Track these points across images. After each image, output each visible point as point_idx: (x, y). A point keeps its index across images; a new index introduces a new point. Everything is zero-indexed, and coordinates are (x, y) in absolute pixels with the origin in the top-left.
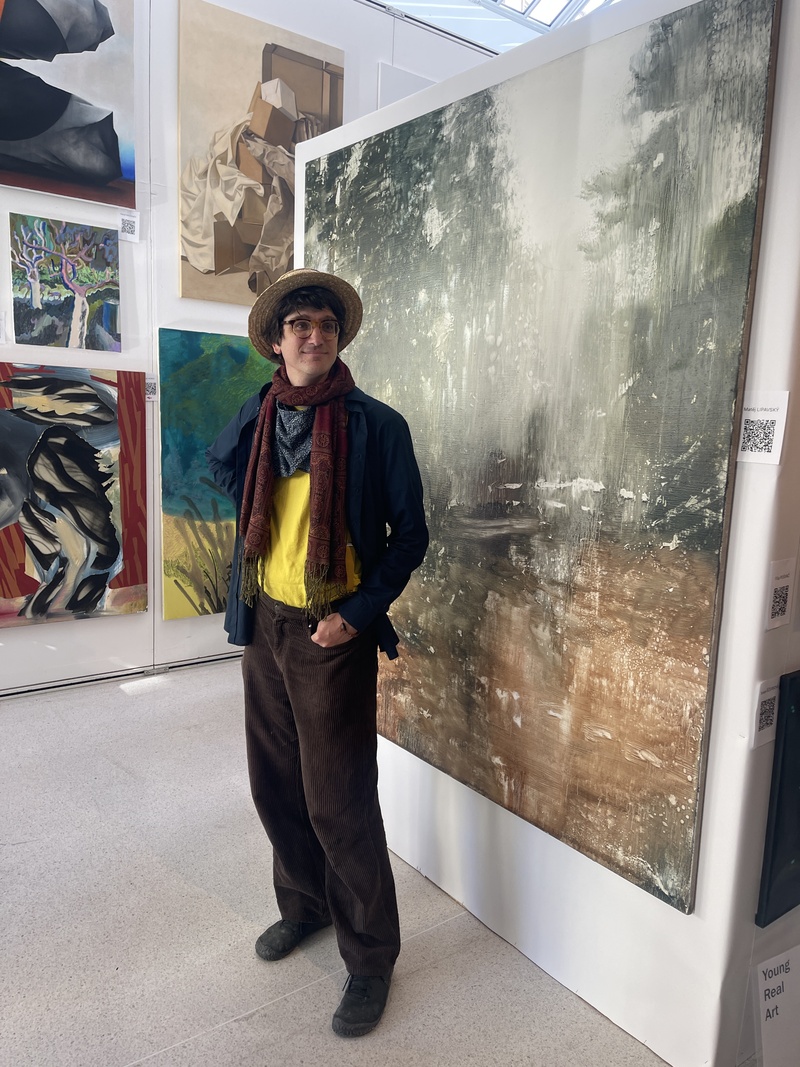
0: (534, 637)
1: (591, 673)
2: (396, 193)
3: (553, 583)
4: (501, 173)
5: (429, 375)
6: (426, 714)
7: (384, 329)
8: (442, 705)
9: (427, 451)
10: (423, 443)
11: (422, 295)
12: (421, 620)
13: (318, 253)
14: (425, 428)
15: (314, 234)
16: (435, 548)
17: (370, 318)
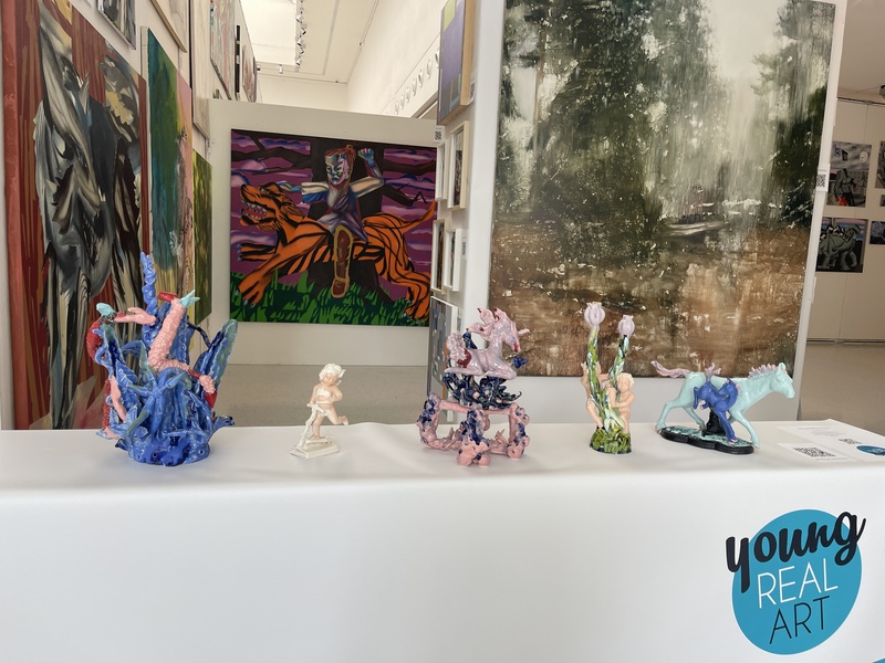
0: (719, 283)
1: (752, 292)
2: (616, 14)
3: (732, 252)
4: (704, 32)
5: (645, 138)
6: (637, 348)
7: (601, 103)
8: (652, 338)
9: (642, 185)
10: (638, 180)
11: (640, 88)
12: (634, 292)
13: (525, 30)
14: (641, 171)
15: (518, 13)
16: (649, 246)
17: (587, 93)
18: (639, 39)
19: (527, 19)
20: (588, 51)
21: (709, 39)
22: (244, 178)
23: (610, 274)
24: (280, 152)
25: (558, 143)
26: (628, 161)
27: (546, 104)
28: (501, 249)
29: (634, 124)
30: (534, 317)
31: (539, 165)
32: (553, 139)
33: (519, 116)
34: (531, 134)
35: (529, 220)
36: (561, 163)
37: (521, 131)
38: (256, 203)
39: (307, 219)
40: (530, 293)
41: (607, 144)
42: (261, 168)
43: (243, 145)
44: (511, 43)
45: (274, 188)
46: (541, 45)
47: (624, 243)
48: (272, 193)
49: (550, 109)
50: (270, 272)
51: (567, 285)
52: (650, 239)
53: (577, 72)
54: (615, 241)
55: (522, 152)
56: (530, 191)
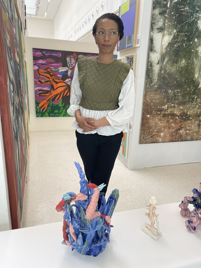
2: (190, 12)
5: (196, 59)
6: (188, 132)
7: (183, 46)
8: (193, 128)
9: (194, 76)
10: (193, 74)
11: (196, 40)
12: (188, 113)
13: (159, 18)
14: (194, 71)
15: (157, 11)
16: (194, 97)
17: (179, 42)
18: (197, 22)
19: (160, 14)
20: (180, 26)
22: (38, 66)
23: (181, 107)
24: (50, 57)
25: (168, 61)
26: (190, 67)
27: (164, 47)
28: (147, 101)
29: (193, 54)
30: (157, 124)
31: (160, 70)
32: (166, 60)
33: (155, 51)
34: (159, 58)
35: (156, 90)
36: (168, 69)
37: (155, 57)
38: (43, 75)
39: (61, 81)
40: (156, 115)
41: (184, 61)
42: (44, 62)
43: (37, 54)
44: (154, 23)
45: (49, 70)
46: (164, 24)
47: (186, 97)
48: (48, 72)
49: (166, 49)
50: (49, 100)
51: (168, 112)
52: (195, 94)
53: (176, 34)
54: (184, 96)
55: (156, 65)
56: (158, 80)
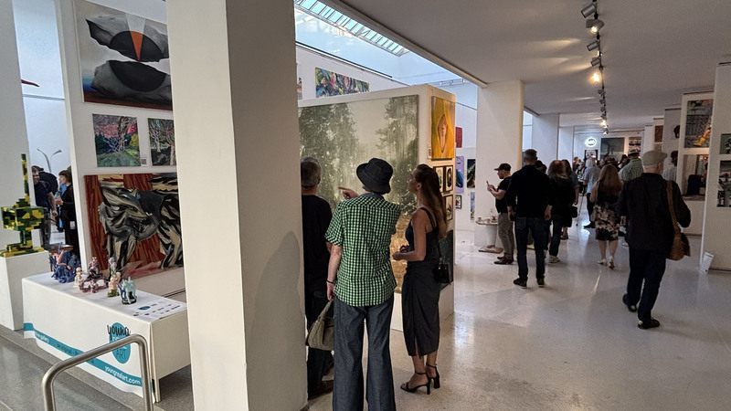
2: (316, 124)
4: (351, 124)
5: (332, 175)
9: (333, 195)
10: (331, 193)
11: (328, 153)
14: (332, 189)
18: (326, 133)
20: (307, 141)
21: (354, 127)
26: (326, 185)
29: (327, 169)
53: (304, 150)
